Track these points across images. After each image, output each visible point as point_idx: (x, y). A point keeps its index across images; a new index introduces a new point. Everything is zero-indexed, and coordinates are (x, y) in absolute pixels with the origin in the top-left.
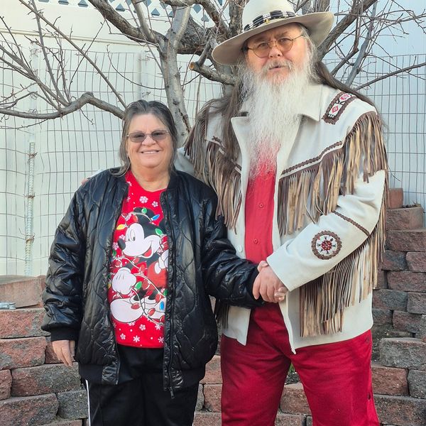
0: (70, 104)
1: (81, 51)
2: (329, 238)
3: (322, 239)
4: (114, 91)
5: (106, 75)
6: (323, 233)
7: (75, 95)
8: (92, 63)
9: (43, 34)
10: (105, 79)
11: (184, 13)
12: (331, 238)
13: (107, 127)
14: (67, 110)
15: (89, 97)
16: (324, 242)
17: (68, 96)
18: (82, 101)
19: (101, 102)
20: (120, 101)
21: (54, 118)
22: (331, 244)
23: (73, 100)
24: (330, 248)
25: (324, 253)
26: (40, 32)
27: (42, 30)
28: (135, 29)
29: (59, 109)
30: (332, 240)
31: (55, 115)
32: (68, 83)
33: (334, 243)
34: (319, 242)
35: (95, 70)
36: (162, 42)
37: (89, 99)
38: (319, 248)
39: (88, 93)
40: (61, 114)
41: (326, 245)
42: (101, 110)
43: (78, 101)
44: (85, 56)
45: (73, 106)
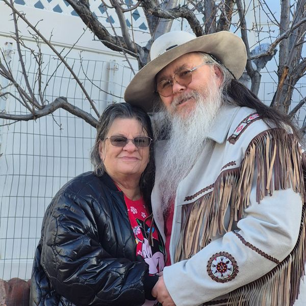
0: (44, 107)
1: (59, 55)
2: (225, 260)
3: (219, 259)
4: (89, 99)
5: (81, 81)
6: (221, 254)
7: (50, 99)
8: (69, 68)
9: (19, 37)
10: (81, 85)
11: (166, 26)
12: (228, 260)
13: (79, 134)
14: (41, 112)
15: (62, 101)
16: (220, 264)
17: (42, 100)
18: (56, 105)
19: (74, 107)
20: (94, 108)
21: (27, 120)
22: (226, 267)
23: (47, 103)
24: (225, 270)
25: (218, 275)
26: (17, 34)
27: (19, 32)
28: (113, 37)
29: (33, 111)
30: (228, 262)
31: (28, 117)
32: (43, 86)
33: (229, 266)
34: (215, 263)
35: (72, 77)
36: (143, 52)
37: (62, 104)
38: (214, 269)
39: (62, 98)
40: (35, 116)
41: (222, 267)
42: (73, 116)
43: (52, 105)
44: (63, 61)
45: (46, 110)
